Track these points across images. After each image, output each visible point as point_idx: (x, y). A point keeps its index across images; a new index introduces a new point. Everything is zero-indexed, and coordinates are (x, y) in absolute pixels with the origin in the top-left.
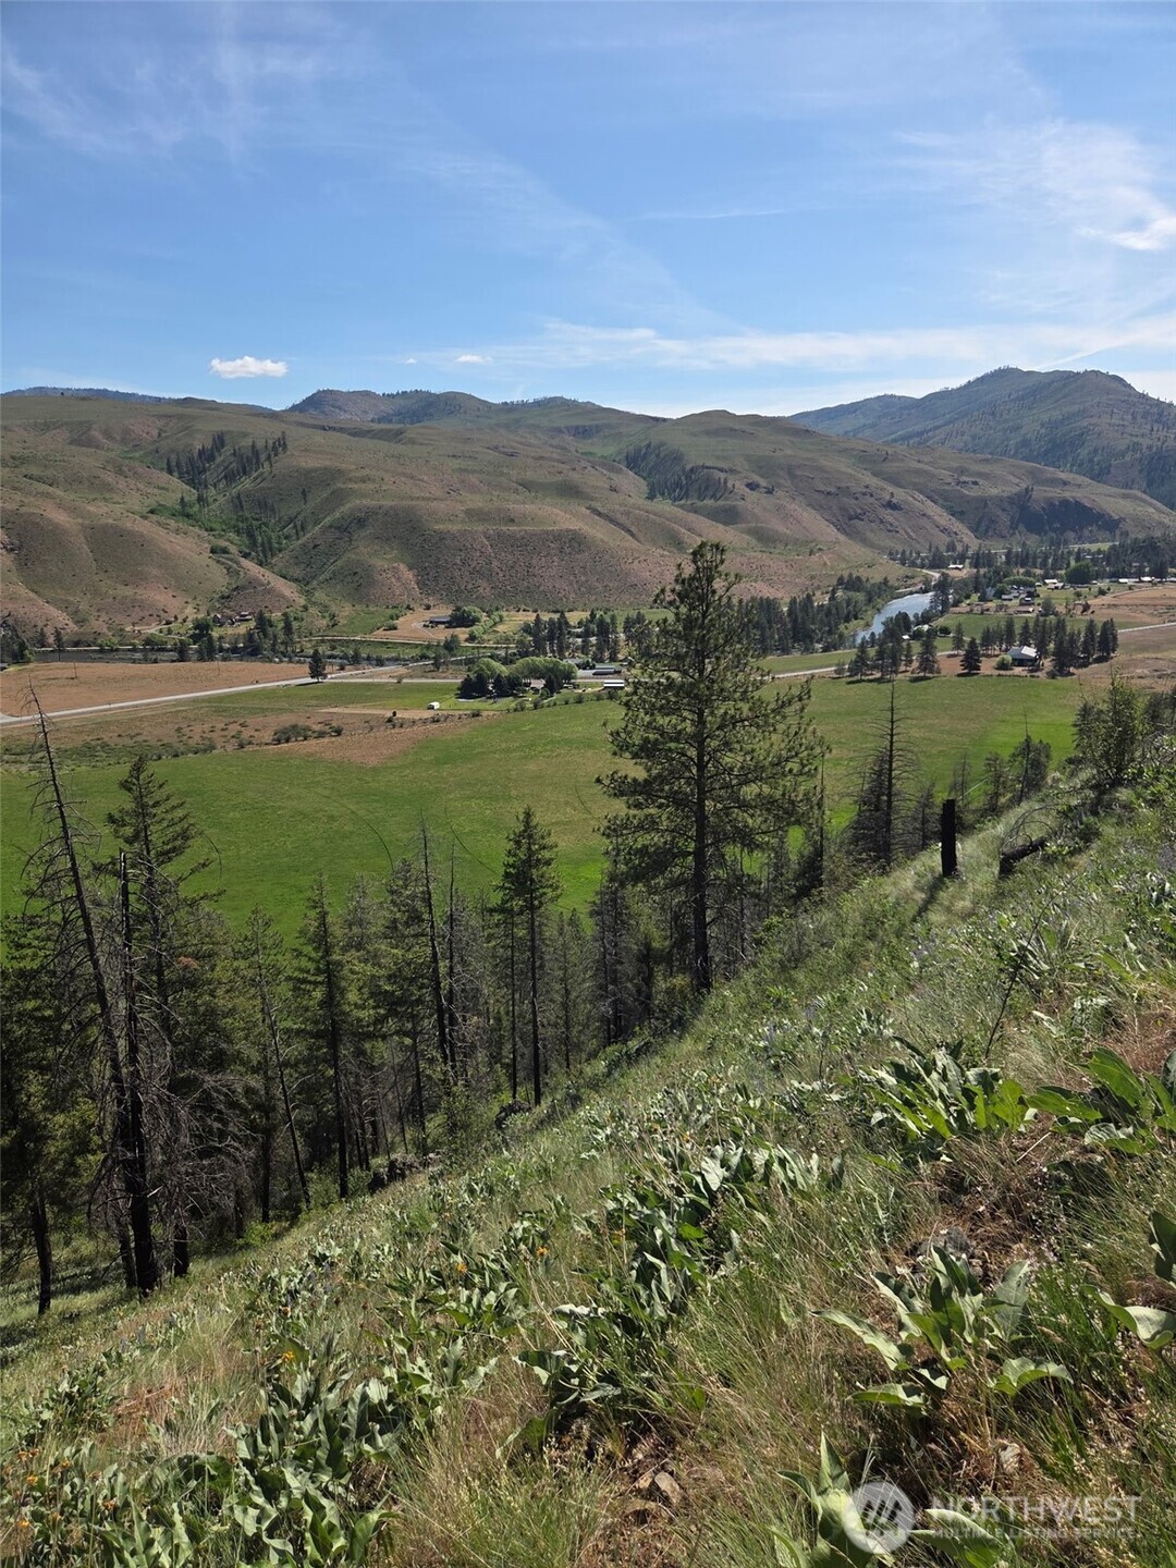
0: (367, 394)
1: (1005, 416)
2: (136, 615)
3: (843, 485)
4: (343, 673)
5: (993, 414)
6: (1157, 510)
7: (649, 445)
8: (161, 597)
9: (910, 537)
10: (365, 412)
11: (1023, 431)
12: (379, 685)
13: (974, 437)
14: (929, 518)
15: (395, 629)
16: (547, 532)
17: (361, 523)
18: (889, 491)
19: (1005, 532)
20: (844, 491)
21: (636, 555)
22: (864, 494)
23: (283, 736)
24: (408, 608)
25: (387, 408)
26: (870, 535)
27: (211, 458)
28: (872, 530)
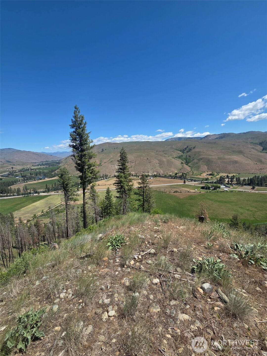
2: (170, 171)
4: (189, 183)
7: (265, 141)
8: (172, 169)
10: (214, 137)
12: (192, 185)
15: (201, 175)
16: (231, 161)
17: (201, 159)
21: (248, 164)
23: (174, 192)
24: (205, 172)
25: (217, 136)
27: (186, 149)
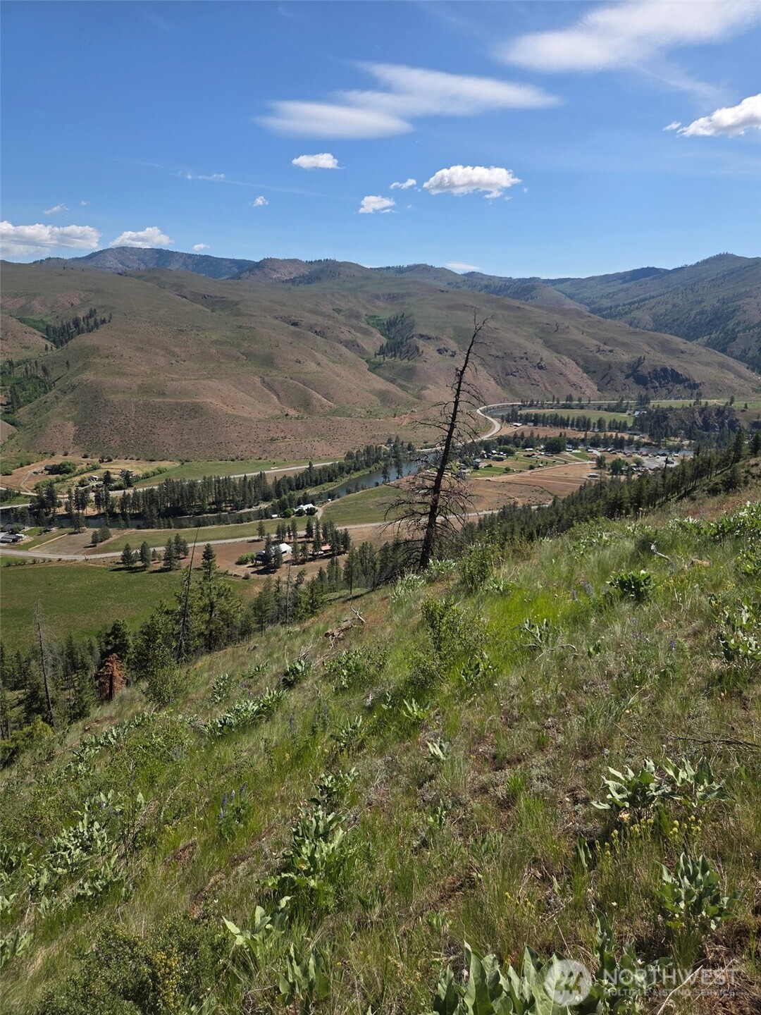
0: (295, 261)
1: (700, 292)
3: (509, 352)
5: (692, 289)
6: (739, 375)
9: (546, 389)
11: (703, 304)
13: (674, 306)
14: (565, 376)
18: (547, 355)
19: (619, 388)
20: (508, 355)
22: (522, 358)
24: (53, 454)
26: (517, 387)
28: (520, 384)
